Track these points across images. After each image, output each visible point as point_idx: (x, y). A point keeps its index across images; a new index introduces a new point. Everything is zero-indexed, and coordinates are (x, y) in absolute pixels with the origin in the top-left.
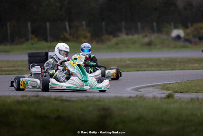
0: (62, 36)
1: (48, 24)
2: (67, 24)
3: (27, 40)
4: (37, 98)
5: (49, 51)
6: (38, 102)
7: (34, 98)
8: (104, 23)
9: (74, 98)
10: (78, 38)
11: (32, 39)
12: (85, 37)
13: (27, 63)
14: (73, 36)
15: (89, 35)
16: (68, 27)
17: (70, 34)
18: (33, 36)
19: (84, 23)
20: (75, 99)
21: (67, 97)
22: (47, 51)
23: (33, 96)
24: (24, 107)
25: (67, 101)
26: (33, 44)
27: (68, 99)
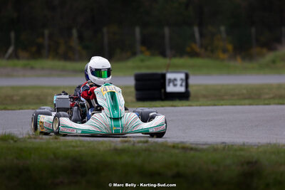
0: (188, 49)
1: (167, 31)
2: (196, 29)
3: (134, 54)
4: (146, 145)
5: (168, 72)
6: (147, 150)
7: (140, 144)
8: (253, 30)
9: (203, 145)
10: (212, 51)
11: (142, 52)
12: (225, 51)
13: (133, 90)
14: (206, 49)
15: (230, 47)
16: (197, 35)
17: (201, 46)
18: (143, 48)
19: (223, 28)
20: (204, 147)
21: (191, 144)
22: (164, 71)
23: (139, 142)
24: (125, 158)
25: (192, 149)
26: (142, 61)
27: (193, 146)
